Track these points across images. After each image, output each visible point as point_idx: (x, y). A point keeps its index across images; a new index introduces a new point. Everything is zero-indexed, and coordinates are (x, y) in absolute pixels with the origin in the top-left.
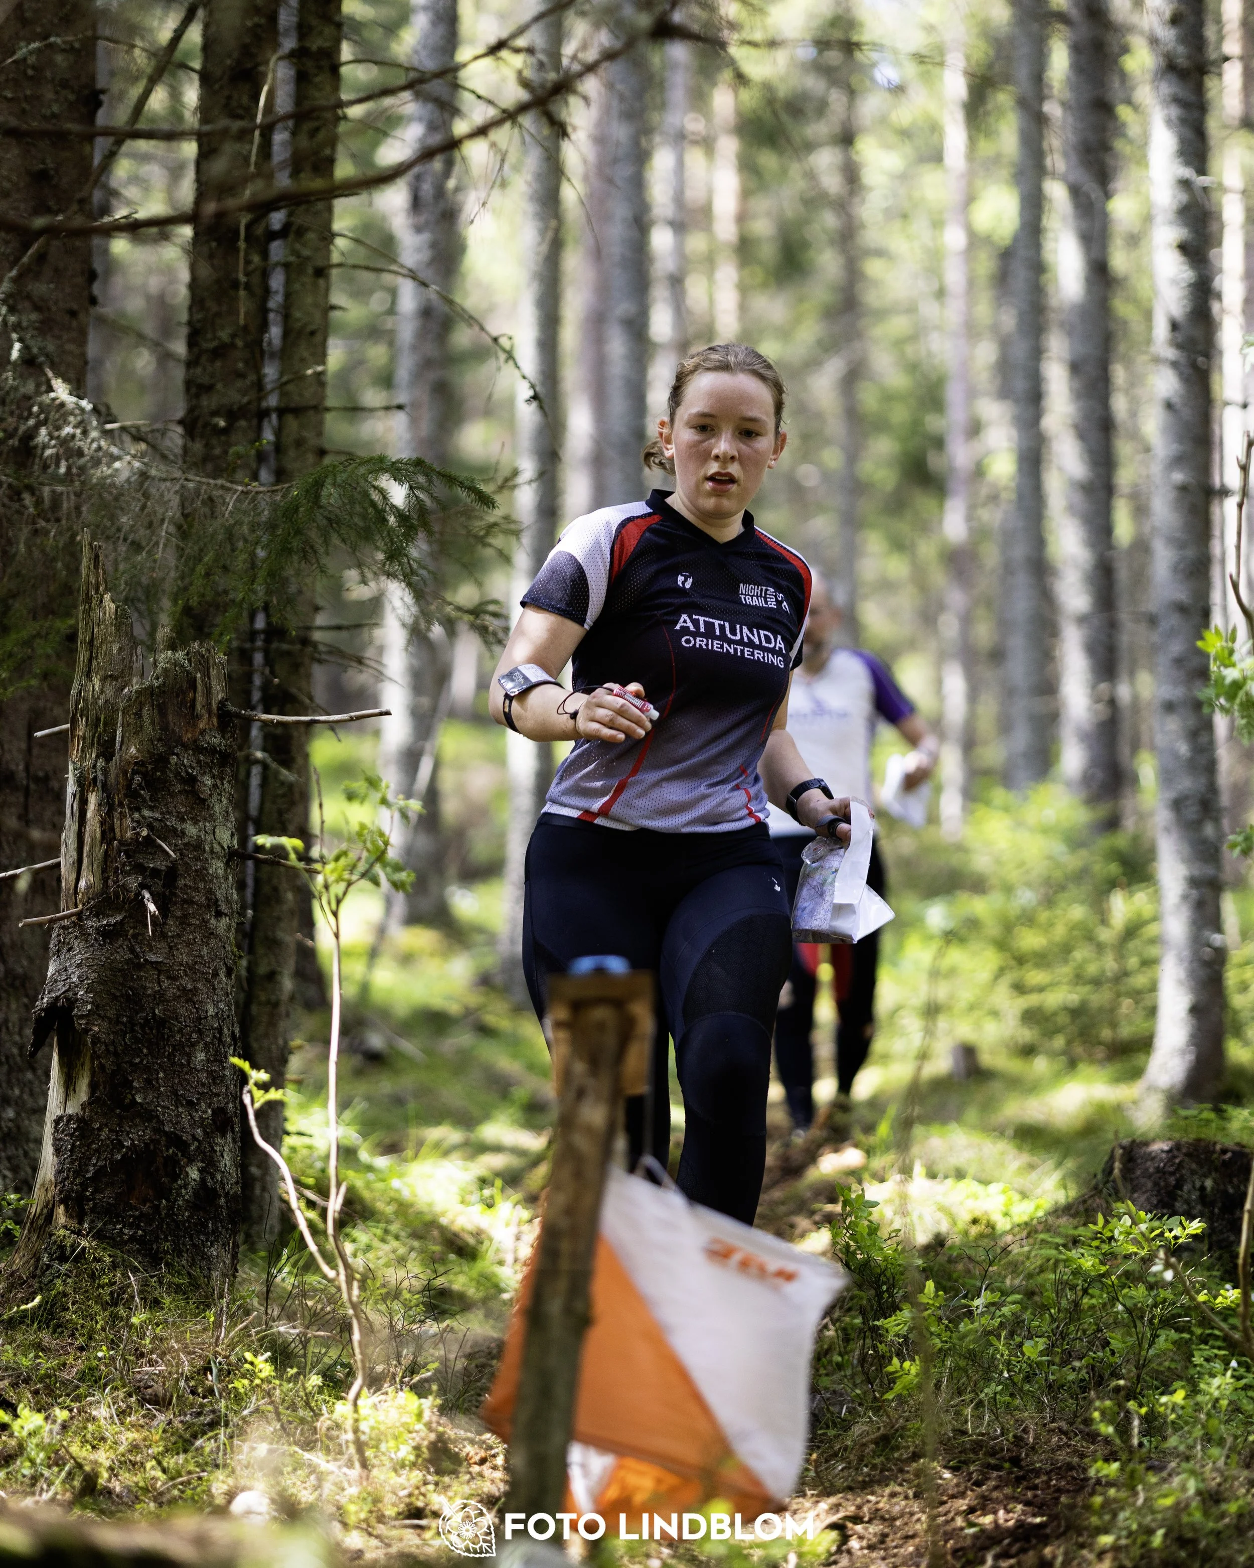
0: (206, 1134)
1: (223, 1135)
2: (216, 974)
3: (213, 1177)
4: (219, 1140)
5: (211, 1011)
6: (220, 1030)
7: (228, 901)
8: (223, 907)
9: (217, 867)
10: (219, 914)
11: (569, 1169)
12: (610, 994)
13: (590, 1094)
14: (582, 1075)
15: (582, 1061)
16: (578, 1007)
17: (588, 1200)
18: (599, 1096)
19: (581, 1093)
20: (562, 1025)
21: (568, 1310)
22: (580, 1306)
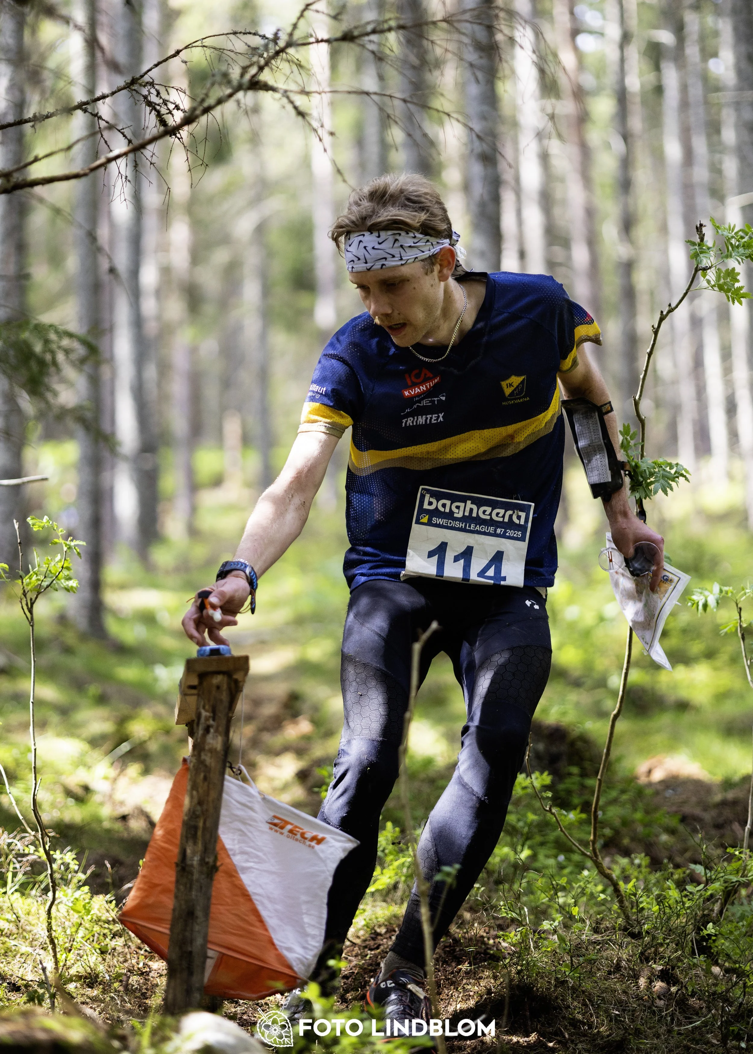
11: (202, 775)
12: (224, 669)
13: (212, 730)
14: (207, 719)
15: (206, 711)
16: (202, 676)
17: (213, 794)
18: (217, 731)
19: (207, 730)
20: (192, 687)
21: (203, 862)
22: (210, 860)
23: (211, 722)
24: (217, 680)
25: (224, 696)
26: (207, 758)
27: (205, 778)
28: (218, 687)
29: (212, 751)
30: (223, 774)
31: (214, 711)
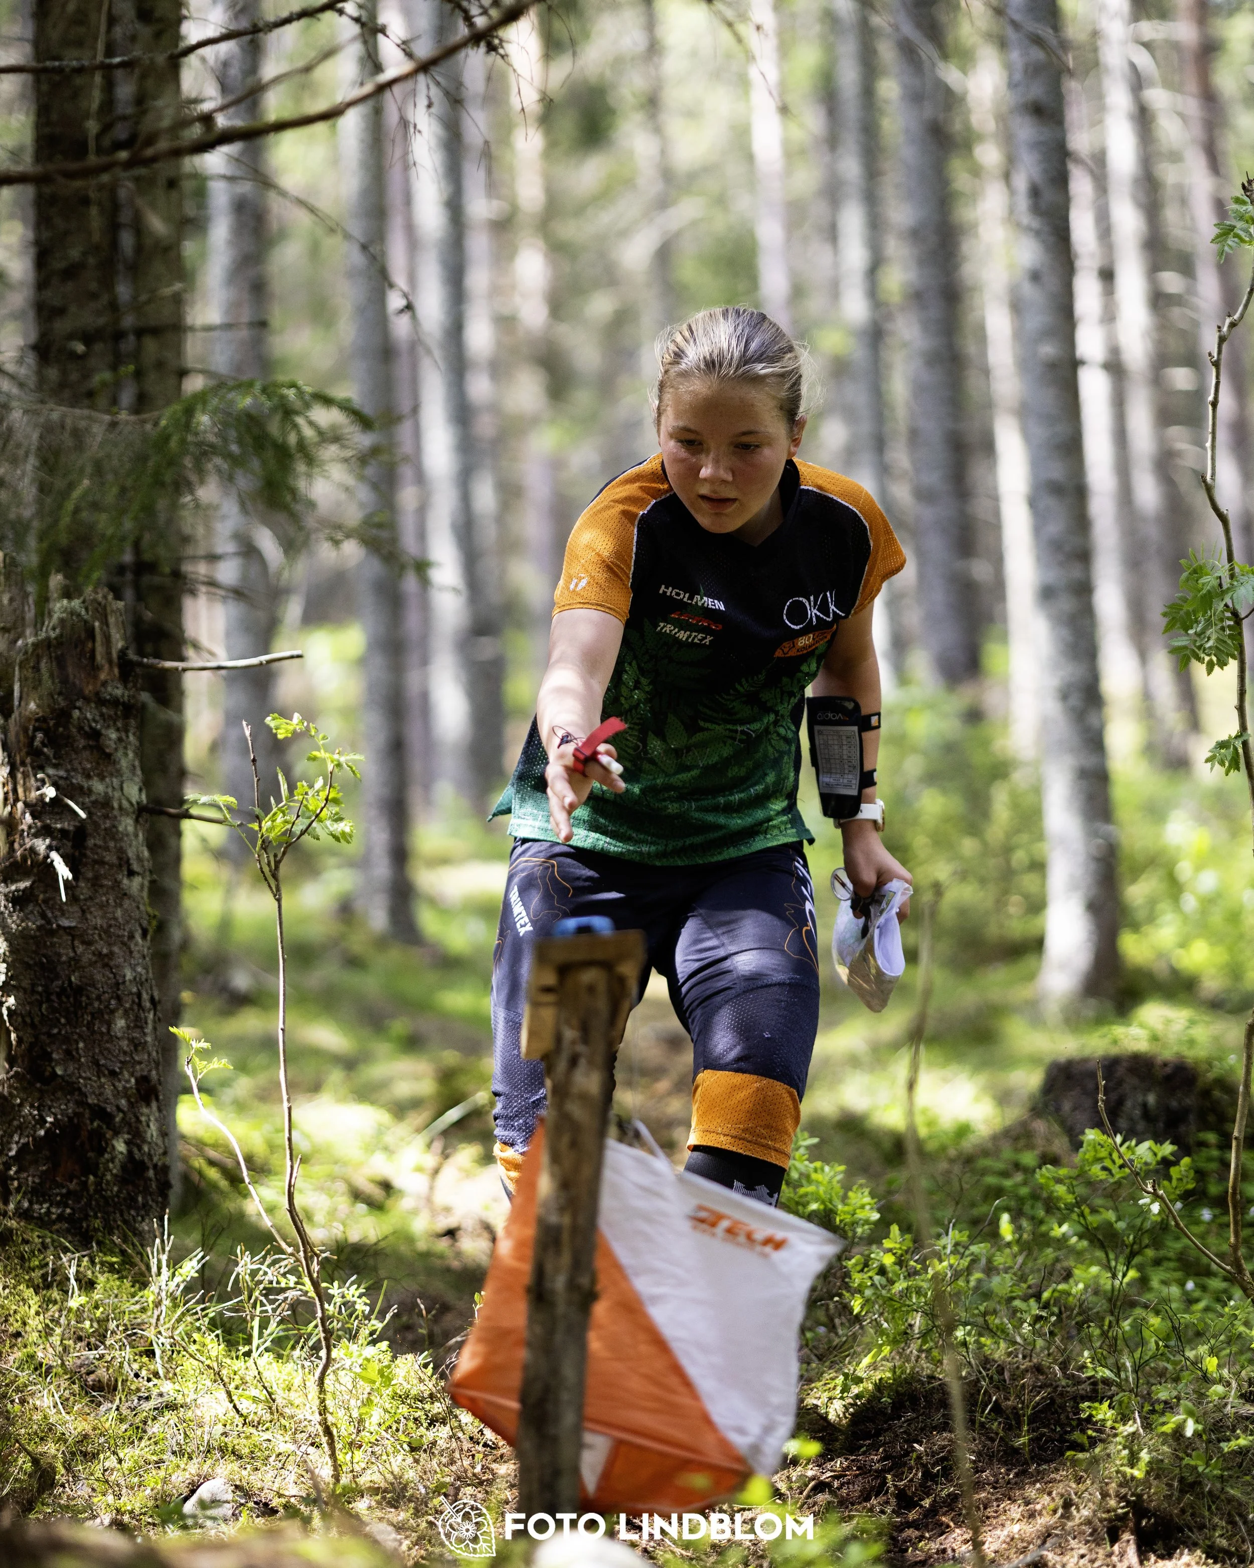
0: (131, 1105)
1: (148, 1105)
2: (131, 937)
3: (140, 1148)
4: (145, 1110)
5: (129, 975)
6: (139, 995)
7: (139, 859)
8: (136, 867)
9: (127, 824)
10: (131, 874)
11: (566, 1140)
12: (599, 955)
13: (583, 1062)
14: (573, 1042)
15: (572, 1027)
16: (564, 970)
17: (586, 1171)
18: (591, 1063)
19: (574, 1061)
20: (547, 990)
21: (572, 1285)
22: (584, 1281)
23: (581, 1048)
24: (589, 976)
25: (602, 1004)
26: (576, 1110)
27: (574, 1144)
28: (591, 989)
29: (584, 1097)
30: (602, 1134)
31: (585, 1030)
